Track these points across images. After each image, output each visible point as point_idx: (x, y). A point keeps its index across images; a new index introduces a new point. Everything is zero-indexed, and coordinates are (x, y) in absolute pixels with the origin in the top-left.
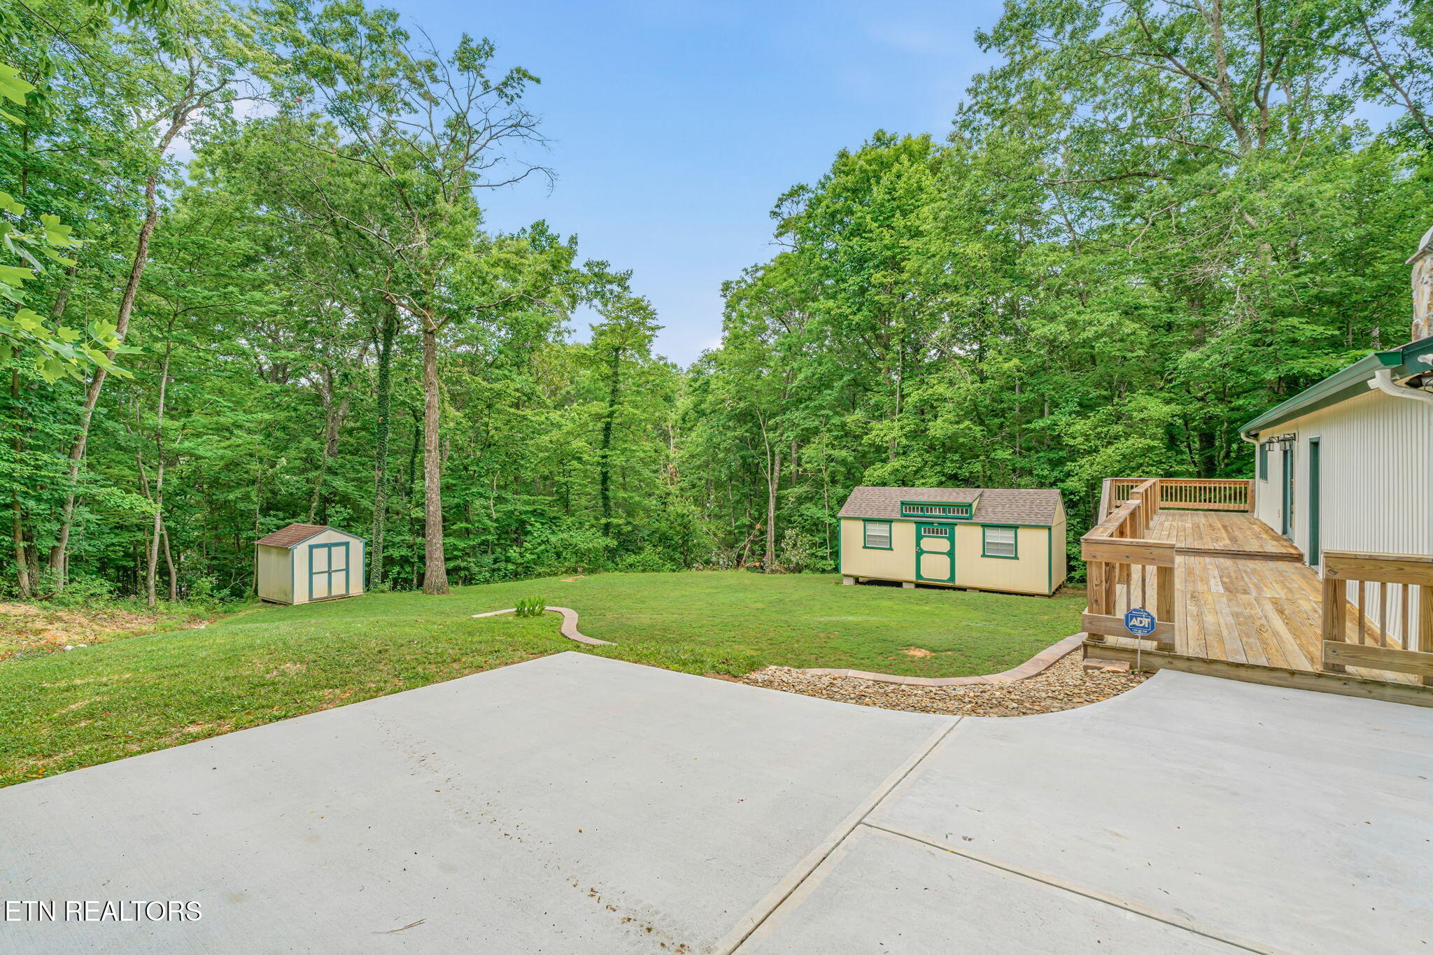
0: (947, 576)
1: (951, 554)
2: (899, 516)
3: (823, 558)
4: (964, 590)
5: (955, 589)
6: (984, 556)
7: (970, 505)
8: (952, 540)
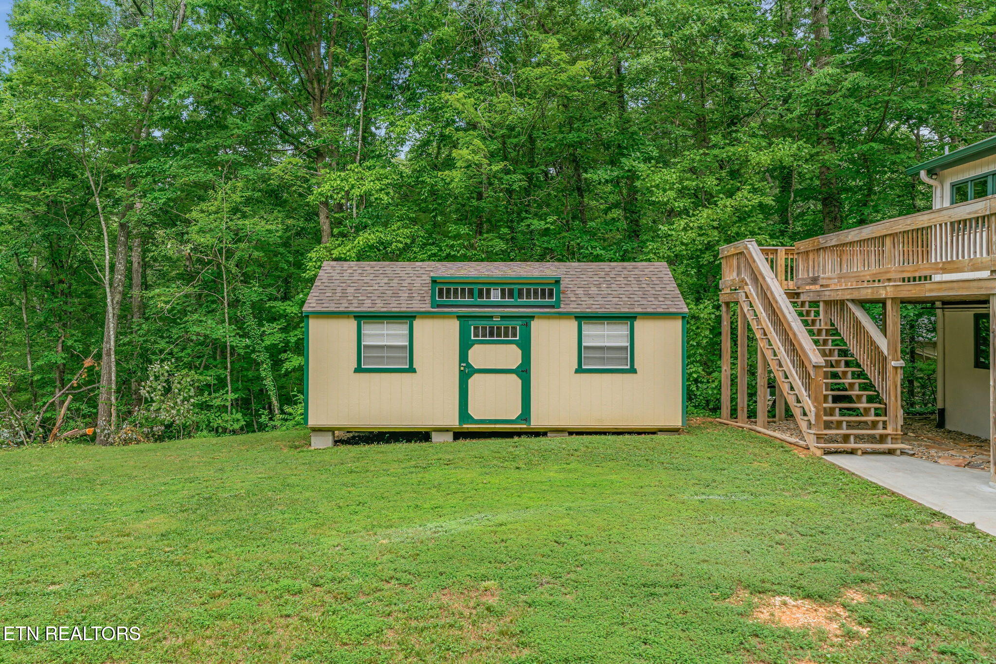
0: (515, 412)
1: (524, 372)
2: (427, 307)
3: (223, 409)
4: (545, 434)
5: (537, 434)
6: (580, 370)
7: (557, 282)
8: (525, 347)
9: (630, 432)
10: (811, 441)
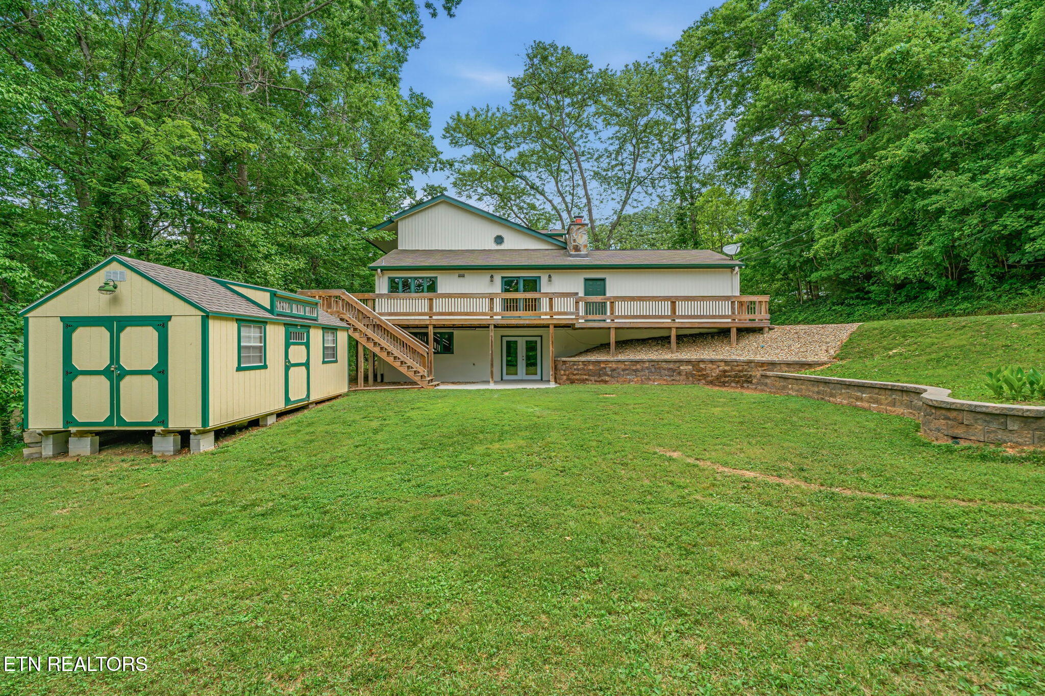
1: (308, 365)
8: (308, 347)
10: (425, 384)
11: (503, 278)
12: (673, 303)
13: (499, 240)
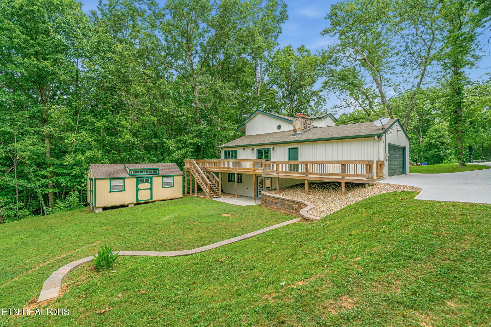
0: (149, 197)
1: (151, 189)
2: (128, 176)
4: (156, 202)
5: (154, 202)
6: (163, 187)
7: (158, 169)
8: (151, 183)
9: (173, 199)
10: (209, 197)
11: (257, 149)
12: (307, 165)
13: (279, 127)
